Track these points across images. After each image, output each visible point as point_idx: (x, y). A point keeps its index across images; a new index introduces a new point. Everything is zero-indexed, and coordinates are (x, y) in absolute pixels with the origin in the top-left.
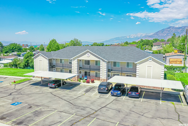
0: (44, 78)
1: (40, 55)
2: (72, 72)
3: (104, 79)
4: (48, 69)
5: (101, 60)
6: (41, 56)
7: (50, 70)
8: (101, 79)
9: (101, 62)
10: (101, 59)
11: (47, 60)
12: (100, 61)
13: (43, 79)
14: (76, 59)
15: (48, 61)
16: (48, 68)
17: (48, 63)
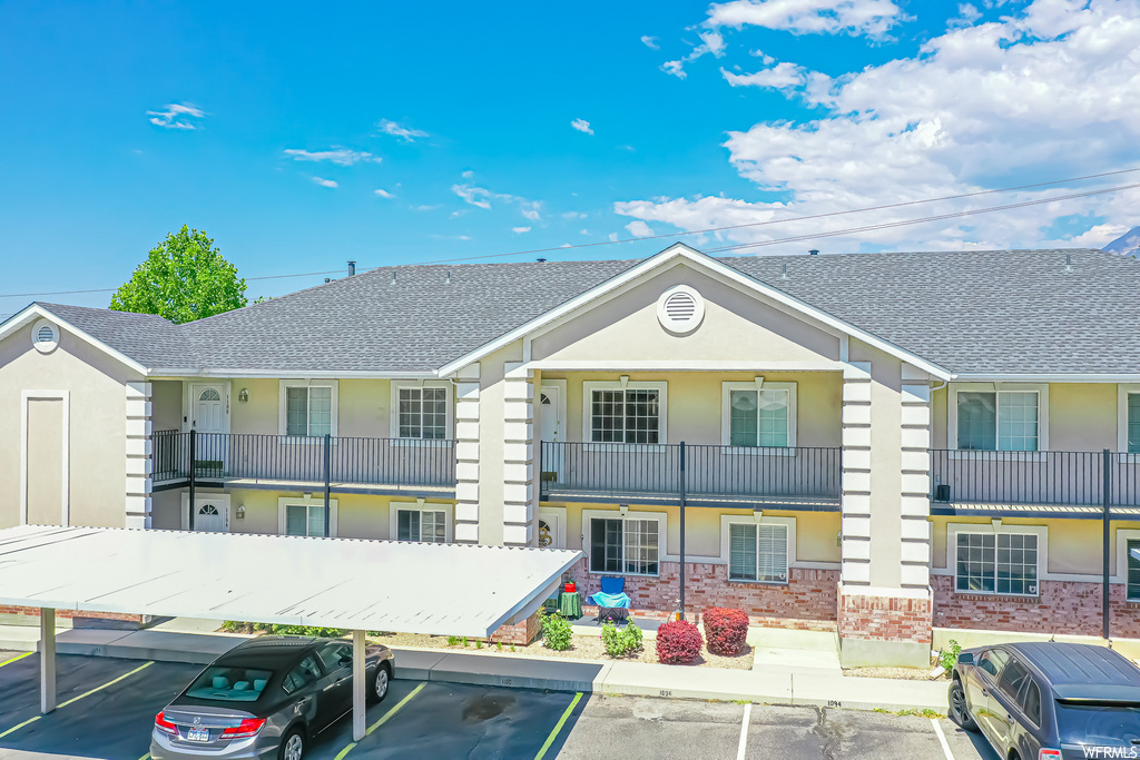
0: (83, 621)
1: (46, 334)
2: (462, 532)
3: (893, 604)
4: (139, 505)
5: (851, 371)
6: (48, 345)
7: (159, 518)
8: (862, 604)
9: (850, 392)
10: (859, 353)
11: (130, 391)
12: (838, 378)
13: (63, 626)
14: (521, 371)
15: (140, 408)
16: (140, 485)
17: (140, 428)
